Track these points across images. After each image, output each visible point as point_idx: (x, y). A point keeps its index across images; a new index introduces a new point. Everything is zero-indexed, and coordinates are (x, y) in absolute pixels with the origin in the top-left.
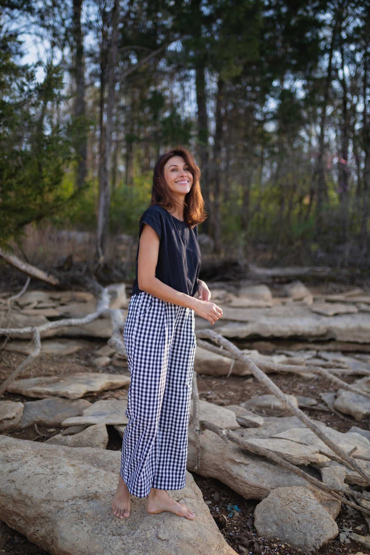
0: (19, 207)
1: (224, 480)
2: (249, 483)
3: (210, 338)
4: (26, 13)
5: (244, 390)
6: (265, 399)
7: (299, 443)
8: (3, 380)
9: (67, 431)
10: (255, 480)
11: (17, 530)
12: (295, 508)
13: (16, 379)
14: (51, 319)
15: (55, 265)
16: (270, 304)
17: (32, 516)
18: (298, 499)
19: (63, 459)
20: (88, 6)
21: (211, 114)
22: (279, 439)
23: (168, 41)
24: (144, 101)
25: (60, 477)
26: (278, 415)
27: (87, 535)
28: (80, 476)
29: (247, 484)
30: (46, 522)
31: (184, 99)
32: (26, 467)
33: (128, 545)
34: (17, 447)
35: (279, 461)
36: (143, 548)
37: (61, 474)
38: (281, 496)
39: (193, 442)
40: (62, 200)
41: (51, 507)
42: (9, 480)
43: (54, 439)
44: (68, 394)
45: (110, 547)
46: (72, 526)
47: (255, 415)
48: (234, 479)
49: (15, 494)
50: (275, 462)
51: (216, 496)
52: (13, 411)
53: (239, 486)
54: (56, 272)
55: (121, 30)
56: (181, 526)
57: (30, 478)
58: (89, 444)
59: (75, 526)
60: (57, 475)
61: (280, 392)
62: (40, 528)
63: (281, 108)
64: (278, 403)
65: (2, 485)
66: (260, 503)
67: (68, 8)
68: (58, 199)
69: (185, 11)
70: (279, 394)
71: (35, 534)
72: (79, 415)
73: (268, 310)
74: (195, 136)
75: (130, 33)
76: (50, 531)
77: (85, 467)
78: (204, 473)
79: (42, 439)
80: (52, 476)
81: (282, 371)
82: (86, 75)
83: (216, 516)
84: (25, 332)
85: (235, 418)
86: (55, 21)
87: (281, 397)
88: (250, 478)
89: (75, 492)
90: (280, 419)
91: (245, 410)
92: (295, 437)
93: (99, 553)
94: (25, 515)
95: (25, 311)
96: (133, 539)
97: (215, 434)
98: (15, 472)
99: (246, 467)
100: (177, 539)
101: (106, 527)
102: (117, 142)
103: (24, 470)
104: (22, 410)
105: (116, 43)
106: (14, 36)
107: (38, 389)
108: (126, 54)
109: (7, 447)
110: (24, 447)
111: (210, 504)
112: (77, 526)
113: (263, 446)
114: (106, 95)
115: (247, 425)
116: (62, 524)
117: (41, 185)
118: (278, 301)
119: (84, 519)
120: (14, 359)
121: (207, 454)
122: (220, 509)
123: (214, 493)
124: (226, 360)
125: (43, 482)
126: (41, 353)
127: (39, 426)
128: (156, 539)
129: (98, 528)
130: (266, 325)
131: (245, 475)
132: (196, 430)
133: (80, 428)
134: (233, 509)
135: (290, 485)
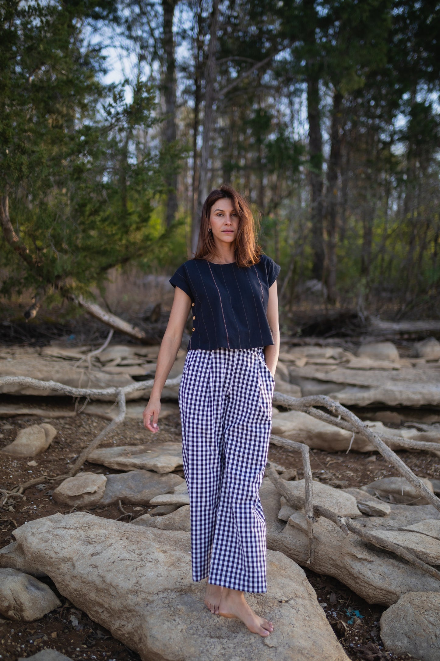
0: (102, 248)
1: (342, 579)
2: (374, 585)
3: (325, 405)
4: (111, 23)
5: (365, 470)
6: (392, 483)
7: (436, 538)
8: (83, 448)
9: (155, 511)
10: (381, 581)
11: (100, 623)
12: (431, 619)
13: (97, 448)
14: (137, 378)
15: (141, 315)
16: (397, 365)
17: (117, 609)
18: (435, 607)
19: (152, 543)
20: (181, 11)
21: (326, 136)
22: (411, 533)
23: (275, 50)
24: (246, 122)
25: (149, 565)
26: (409, 503)
27: (181, 635)
28: (172, 565)
29: (371, 585)
30: (133, 616)
31: (292, 118)
32: (110, 551)
33: (229, 650)
34: (100, 526)
35: (412, 560)
36: (247, 655)
37: (150, 561)
38: (414, 603)
39: (305, 530)
40: (151, 240)
41: (139, 599)
42: (91, 565)
43: (142, 519)
44: (158, 468)
45: (207, 651)
46: (164, 624)
47: (380, 501)
48: (355, 578)
49: (98, 581)
50: (406, 560)
51: (332, 597)
52: (95, 485)
53: (361, 587)
54: (142, 323)
55: (220, 39)
56: (292, 632)
57: (115, 563)
58: (181, 527)
59: (167, 623)
60: (146, 562)
61: (412, 475)
62: (126, 623)
63: (411, 125)
64: (408, 488)
65: (84, 570)
66: (388, 610)
67: (158, 16)
68: (147, 238)
69: (296, 12)
70: (412, 476)
71: (121, 629)
72: (169, 493)
73: (394, 372)
74: (306, 162)
75: (230, 41)
76: (138, 628)
77: (178, 554)
78: (317, 569)
79: (127, 519)
80: (140, 563)
81: (412, 449)
82: (178, 93)
83: (333, 622)
84: (108, 393)
85: (356, 505)
86: (143, 31)
87: (414, 481)
88: (375, 578)
89: (166, 583)
90: (412, 507)
91: (367, 494)
92: (431, 530)
93: (195, 657)
94: (109, 606)
95: (106, 369)
96: (234, 644)
97: (332, 523)
98: (98, 556)
99: (370, 565)
100: (287, 647)
101: (203, 627)
102: (213, 170)
103: (108, 554)
104: (105, 484)
105: (214, 54)
106: (96, 50)
107: (122, 460)
108: (224, 68)
109: (89, 526)
110: (108, 527)
111: (325, 607)
112: (169, 623)
113: (391, 540)
114: (201, 115)
115: (370, 513)
116: (151, 620)
117: (128, 222)
118: (407, 362)
119: (177, 616)
120: (95, 424)
121: (322, 547)
122: (337, 613)
123: (330, 594)
124: (343, 432)
125: (130, 569)
126: (126, 418)
127: (124, 503)
128: (262, 646)
129: (194, 628)
130: (392, 391)
131: (369, 574)
132: (309, 517)
133: (170, 508)
134: (353, 615)
135: (425, 590)
